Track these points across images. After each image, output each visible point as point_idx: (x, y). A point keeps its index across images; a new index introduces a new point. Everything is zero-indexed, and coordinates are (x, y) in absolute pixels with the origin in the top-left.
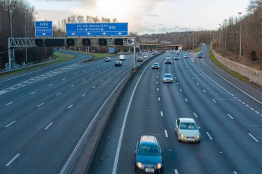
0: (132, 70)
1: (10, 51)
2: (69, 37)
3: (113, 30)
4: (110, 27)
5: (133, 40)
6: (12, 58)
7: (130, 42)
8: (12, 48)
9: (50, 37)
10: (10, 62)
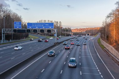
0: (55, 43)
1: (3, 35)
2: (28, 29)
3: (48, 26)
4: (46, 25)
5: (55, 30)
6: (4, 37)
7: (54, 31)
8: (4, 33)
9: (20, 29)
10: (3, 39)
